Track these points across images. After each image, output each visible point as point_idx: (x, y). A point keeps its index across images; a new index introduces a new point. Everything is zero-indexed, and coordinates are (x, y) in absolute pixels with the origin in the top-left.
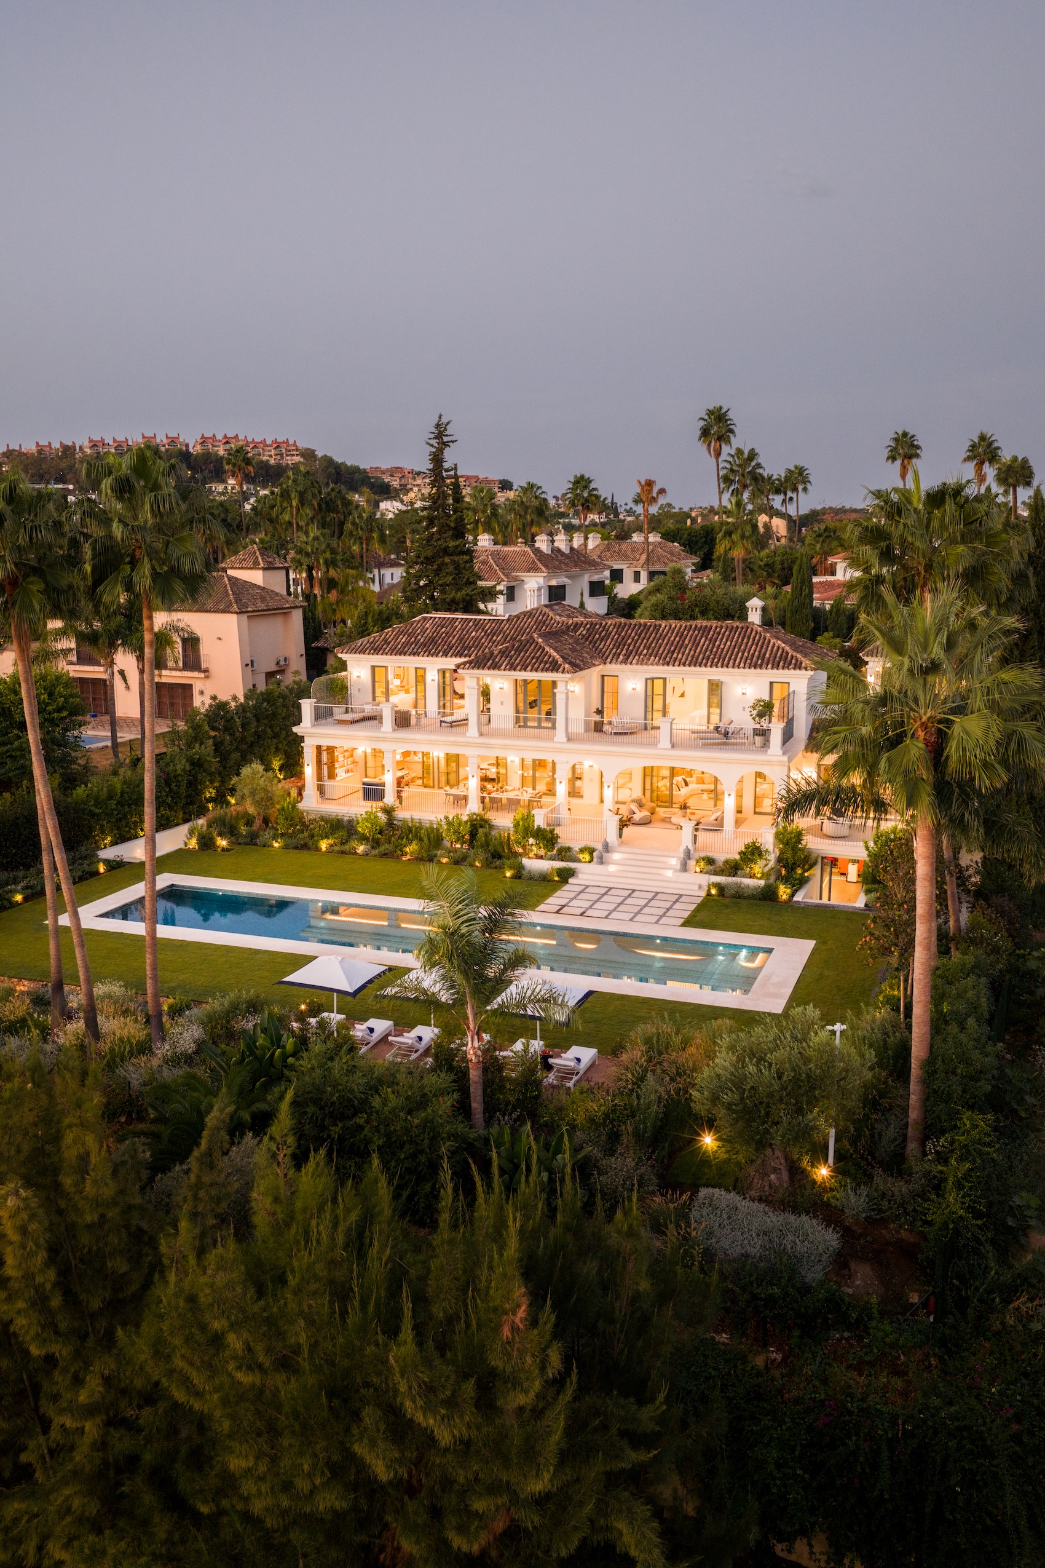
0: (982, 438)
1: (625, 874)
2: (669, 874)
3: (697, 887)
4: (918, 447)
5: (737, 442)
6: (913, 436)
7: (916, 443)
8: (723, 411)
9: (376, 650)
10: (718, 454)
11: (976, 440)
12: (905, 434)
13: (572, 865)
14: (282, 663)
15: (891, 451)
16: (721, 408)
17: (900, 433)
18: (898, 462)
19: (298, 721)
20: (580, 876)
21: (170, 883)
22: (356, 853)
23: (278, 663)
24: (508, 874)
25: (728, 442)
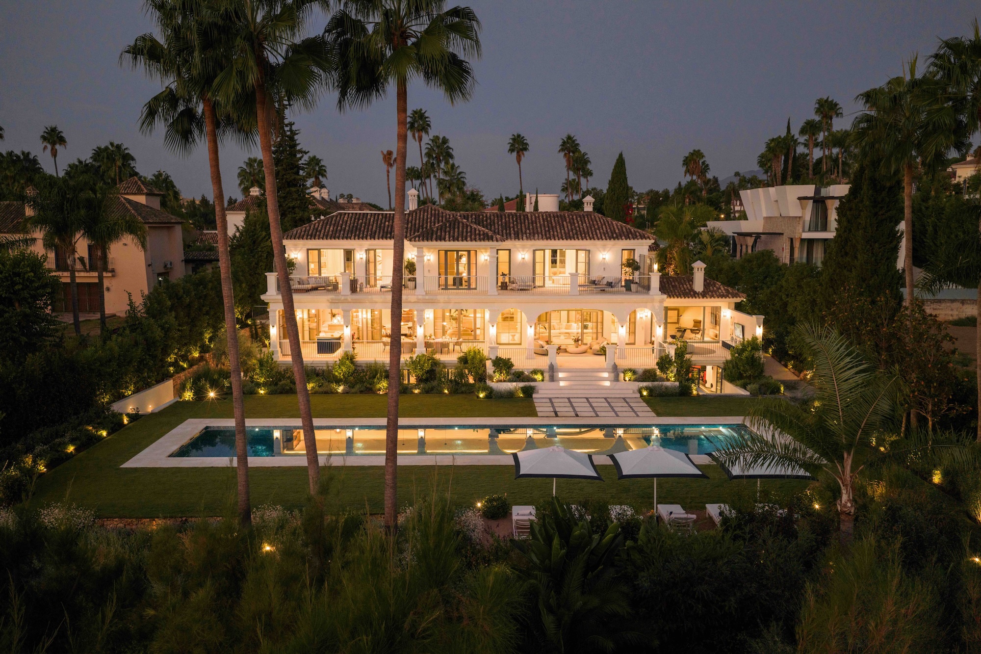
0: (569, 138)
1: (575, 387)
2: (607, 384)
3: (631, 392)
4: (527, 144)
5: (432, 133)
6: (523, 137)
7: (525, 141)
8: (423, 112)
9: (312, 236)
10: (420, 139)
11: (565, 140)
12: (519, 136)
13: (532, 384)
14: (169, 266)
15: (511, 146)
16: (421, 110)
17: (516, 135)
18: (515, 154)
19: (265, 290)
20: (540, 391)
21: (205, 426)
22: (337, 393)
23: (165, 266)
24: (482, 395)
25: (427, 132)
